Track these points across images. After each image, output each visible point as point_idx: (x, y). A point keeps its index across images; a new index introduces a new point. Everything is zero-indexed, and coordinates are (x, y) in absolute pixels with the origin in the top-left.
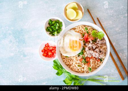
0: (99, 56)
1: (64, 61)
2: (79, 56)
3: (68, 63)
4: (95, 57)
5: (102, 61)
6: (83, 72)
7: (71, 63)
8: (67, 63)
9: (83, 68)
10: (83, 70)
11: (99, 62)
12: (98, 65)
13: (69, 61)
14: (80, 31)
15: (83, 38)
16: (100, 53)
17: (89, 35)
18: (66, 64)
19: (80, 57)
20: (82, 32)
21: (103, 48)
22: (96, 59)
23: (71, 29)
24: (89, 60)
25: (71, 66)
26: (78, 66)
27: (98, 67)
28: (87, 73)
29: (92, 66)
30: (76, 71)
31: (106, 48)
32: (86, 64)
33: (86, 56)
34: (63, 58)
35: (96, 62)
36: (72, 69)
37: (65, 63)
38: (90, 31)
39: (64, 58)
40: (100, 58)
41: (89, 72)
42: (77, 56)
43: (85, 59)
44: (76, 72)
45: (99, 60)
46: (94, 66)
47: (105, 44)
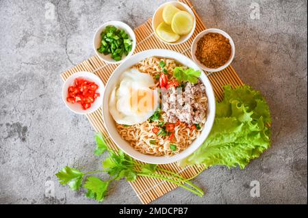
0: (194, 120)
1: (121, 135)
2: (151, 122)
3: (130, 138)
4: (184, 122)
5: (199, 128)
6: (163, 154)
7: (136, 138)
8: (127, 139)
9: (162, 146)
10: (162, 150)
11: (194, 131)
12: (193, 138)
13: (132, 133)
14: (150, 71)
15: (158, 84)
16: (193, 113)
17: (169, 76)
18: (127, 141)
19: (153, 124)
20: (153, 72)
21: (200, 101)
22: (187, 124)
23: (132, 67)
24: (171, 128)
25: (137, 145)
26: (152, 142)
27: (193, 141)
28: (171, 155)
29: (178, 141)
30: (147, 152)
31: (207, 102)
32: (167, 137)
33: (165, 121)
34: (119, 129)
35: (187, 132)
36: (139, 150)
37: (124, 137)
38: (170, 68)
39: (122, 129)
40: (194, 122)
41: (174, 154)
42: (148, 122)
43: (164, 128)
44: (147, 154)
45: (193, 127)
46: (184, 140)
47: (204, 93)
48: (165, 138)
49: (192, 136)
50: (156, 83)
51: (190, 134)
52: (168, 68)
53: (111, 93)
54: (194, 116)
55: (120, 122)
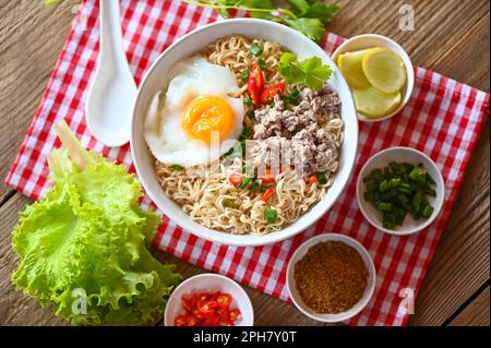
0: (315, 161)
1: (164, 189)
3: (182, 195)
5: (324, 181)
6: (247, 231)
7: (194, 195)
8: (176, 196)
9: (247, 212)
10: (248, 221)
11: (314, 186)
12: (311, 200)
13: (188, 184)
14: (231, 62)
15: (245, 88)
16: (314, 147)
17: (269, 74)
18: (175, 201)
20: (237, 65)
21: (329, 127)
25: (197, 208)
26: (226, 204)
27: (311, 206)
28: (264, 232)
29: (282, 203)
30: (217, 224)
31: (343, 129)
32: (259, 195)
34: (160, 176)
36: (198, 219)
37: (171, 193)
38: (271, 58)
39: (166, 175)
40: (315, 168)
41: (270, 231)
44: (215, 229)
45: (312, 178)
46: (294, 202)
47: (337, 111)
48: (254, 197)
49: (310, 195)
50: (240, 86)
51: (305, 193)
52: (267, 58)
53: (149, 103)
54: (316, 153)
55: (164, 158)
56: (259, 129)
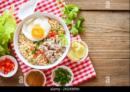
0: (49, 58)
1: (19, 37)
2: (34, 43)
4: (45, 55)
5: (48, 63)
6: (26, 59)
7: (22, 43)
8: (19, 40)
9: (29, 55)
10: (27, 57)
11: (45, 62)
12: (42, 64)
13: (23, 40)
14: (52, 25)
17: (57, 34)
20: (53, 27)
21: (58, 54)
22: (45, 57)
23: (47, 17)
24: (39, 53)
26: (26, 51)
27: (41, 65)
28: (29, 62)
29: (36, 60)
30: (21, 52)
31: (61, 57)
33: (39, 48)
34: (20, 34)
35: (43, 60)
36: (19, 48)
37: (19, 38)
38: (60, 32)
41: (30, 63)
42: (32, 42)
43: (36, 50)
45: (47, 60)
46: (39, 61)
47: (63, 53)
48: (33, 54)
50: (50, 31)
51: (43, 62)
53: (30, 19)
54: (51, 57)
55: (23, 32)
56: (45, 43)
